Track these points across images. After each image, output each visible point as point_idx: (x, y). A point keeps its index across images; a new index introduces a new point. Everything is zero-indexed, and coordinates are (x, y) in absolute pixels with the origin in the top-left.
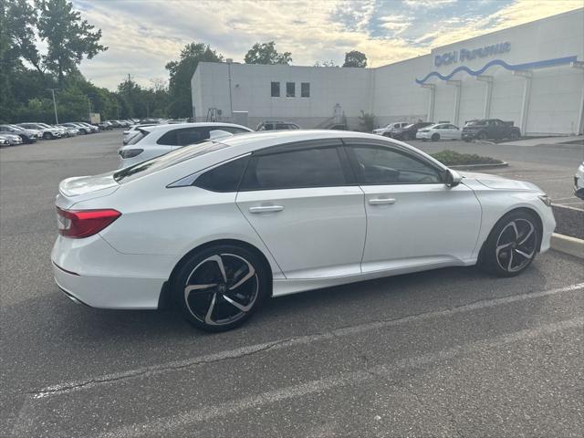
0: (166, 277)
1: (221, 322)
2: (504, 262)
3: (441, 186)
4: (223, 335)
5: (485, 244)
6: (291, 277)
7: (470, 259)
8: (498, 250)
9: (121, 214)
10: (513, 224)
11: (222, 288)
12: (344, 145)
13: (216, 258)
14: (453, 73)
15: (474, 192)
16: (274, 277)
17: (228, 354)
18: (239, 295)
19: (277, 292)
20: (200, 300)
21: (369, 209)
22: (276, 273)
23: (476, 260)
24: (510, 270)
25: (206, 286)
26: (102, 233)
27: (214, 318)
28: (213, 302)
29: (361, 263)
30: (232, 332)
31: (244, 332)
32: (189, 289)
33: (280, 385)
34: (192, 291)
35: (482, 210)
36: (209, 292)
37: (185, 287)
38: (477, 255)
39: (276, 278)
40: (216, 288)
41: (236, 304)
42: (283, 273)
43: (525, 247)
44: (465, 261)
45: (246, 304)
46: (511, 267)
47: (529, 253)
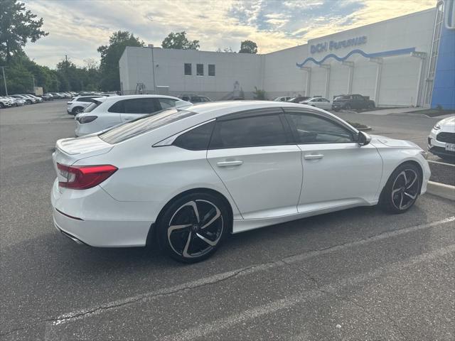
0: (153, 219)
1: (194, 255)
2: (397, 202)
3: (353, 145)
4: (197, 265)
5: (384, 188)
6: (247, 217)
7: (373, 200)
8: (393, 194)
9: (117, 169)
10: (403, 173)
11: (196, 227)
12: (284, 113)
13: (192, 203)
14: (324, 59)
15: (377, 150)
16: (234, 218)
17: (206, 280)
18: (208, 233)
19: (236, 230)
20: (179, 238)
21: (305, 163)
22: (237, 215)
23: (377, 201)
24: (401, 208)
25: (184, 226)
26: (102, 184)
27: (189, 252)
28: (189, 239)
29: (297, 205)
30: (204, 263)
31: (212, 262)
32: (170, 229)
33: (256, 304)
34: (173, 231)
35: (383, 164)
36: (186, 231)
37: (168, 227)
38: (378, 198)
39: (236, 218)
40: (191, 228)
41: (206, 240)
42: (241, 214)
43: (410, 191)
44: (370, 202)
45: (214, 240)
46: (402, 206)
47: (413, 196)
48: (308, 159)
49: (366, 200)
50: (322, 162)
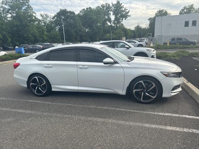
0: (27, 80)
1: (39, 94)
6: (56, 86)
8: (134, 91)
9: (20, 64)
10: (142, 82)
11: (39, 85)
13: (36, 77)
15: (122, 67)
18: (43, 88)
19: (53, 90)
20: (34, 87)
22: (52, 84)
23: (125, 93)
25: (34, 84)
27: (37, 92)
28: (36, 88)
29: (79, 86)
32: (31, 84)
35: (124, 75)
39: (52, 86)
40: (37, 85)
41: (41, 90)
42: (54, 85)
43: (151, 93)
44: (120, 93)
45: (44, 91)
46: (143, 99)
47: (154, 96)
48: (81, 68)
49: (117, 91)
50: (87, 70)
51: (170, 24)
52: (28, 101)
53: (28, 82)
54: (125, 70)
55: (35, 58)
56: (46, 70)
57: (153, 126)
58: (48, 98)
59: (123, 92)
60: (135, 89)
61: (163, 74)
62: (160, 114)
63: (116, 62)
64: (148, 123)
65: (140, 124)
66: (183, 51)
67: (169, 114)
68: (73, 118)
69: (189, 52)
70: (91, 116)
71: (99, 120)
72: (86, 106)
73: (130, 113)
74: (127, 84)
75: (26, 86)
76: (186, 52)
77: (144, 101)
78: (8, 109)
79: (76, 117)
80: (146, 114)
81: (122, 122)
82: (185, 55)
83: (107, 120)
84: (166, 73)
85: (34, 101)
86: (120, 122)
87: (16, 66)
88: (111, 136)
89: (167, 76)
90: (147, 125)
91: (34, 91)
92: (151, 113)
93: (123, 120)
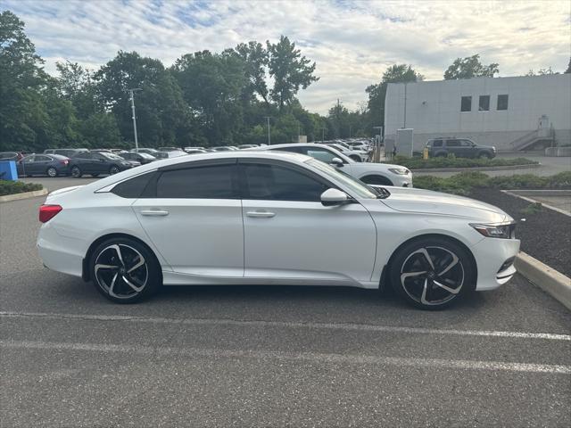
0: (83, 255)
1: (121, 297)
6: (177, 270)
8: (402, 278)
9: (62, 209)
10: (423, 251)
11: (123, 270)
12: (238, 164)
13: (115, 246)
15: (370, 213)
16: (163, 269)
18: (134, 278)
19: (166, 281)
20: (106, 276)
21: (248, 222)
22: (165, 266)
23: (378, 284)
24: (424, 301)
25: (108, 267)
27: (115, 291)
28: (114, 279)
29: (244, 268)
32: (98, 266)
34: (99, 268)
35: (376, 232)
37: (95, 264)
38: (379, 280)
39: (165, 270)
40: (117, 270)
41: (130, 284)
42: (170, 266)
43: (447, 280)
44: (363, 283)
45: (138, 286)
46: (426, 299)
47: (454, 288)
48: (253, 217)
49: (356, 279)
50: (273, 221)
51: (424, 103)
52: (91, 317)
53: (88, 263)
54: (378, 220)
55: (111, 191)
56: (147, 223)
57: (479, 365)
58: (153, 307)
59: (372, 282)
60: (406, 270)
61: (477, 230)
62: (481, 333)
63: (352, 201)
64: (460, 357)
65: (443, 363)
66: (474, 174)
67: (504, 334)
68: (254, 358)
69: (487, 176)
70: (303, 350)
71: (329, 358)
72: (275, 323)
73: (403, 336)
74: (384, 259)
75: (80, 274)
76: (481, 175)
77: (429, 304)
78: (40, 345)
79: (262, 355)
80: (447, 335)
81: (395, 361)
82: (481, 182)
83: (351, 357)
84: (485, 228)
85: (113, 318)
86: (388, 360)
87: (48, 214)
88: (381, 397)
89: (487, 236)
90: (463, 364)
91: (106, 286)
92: (456, 332)
93: (394, 356)
